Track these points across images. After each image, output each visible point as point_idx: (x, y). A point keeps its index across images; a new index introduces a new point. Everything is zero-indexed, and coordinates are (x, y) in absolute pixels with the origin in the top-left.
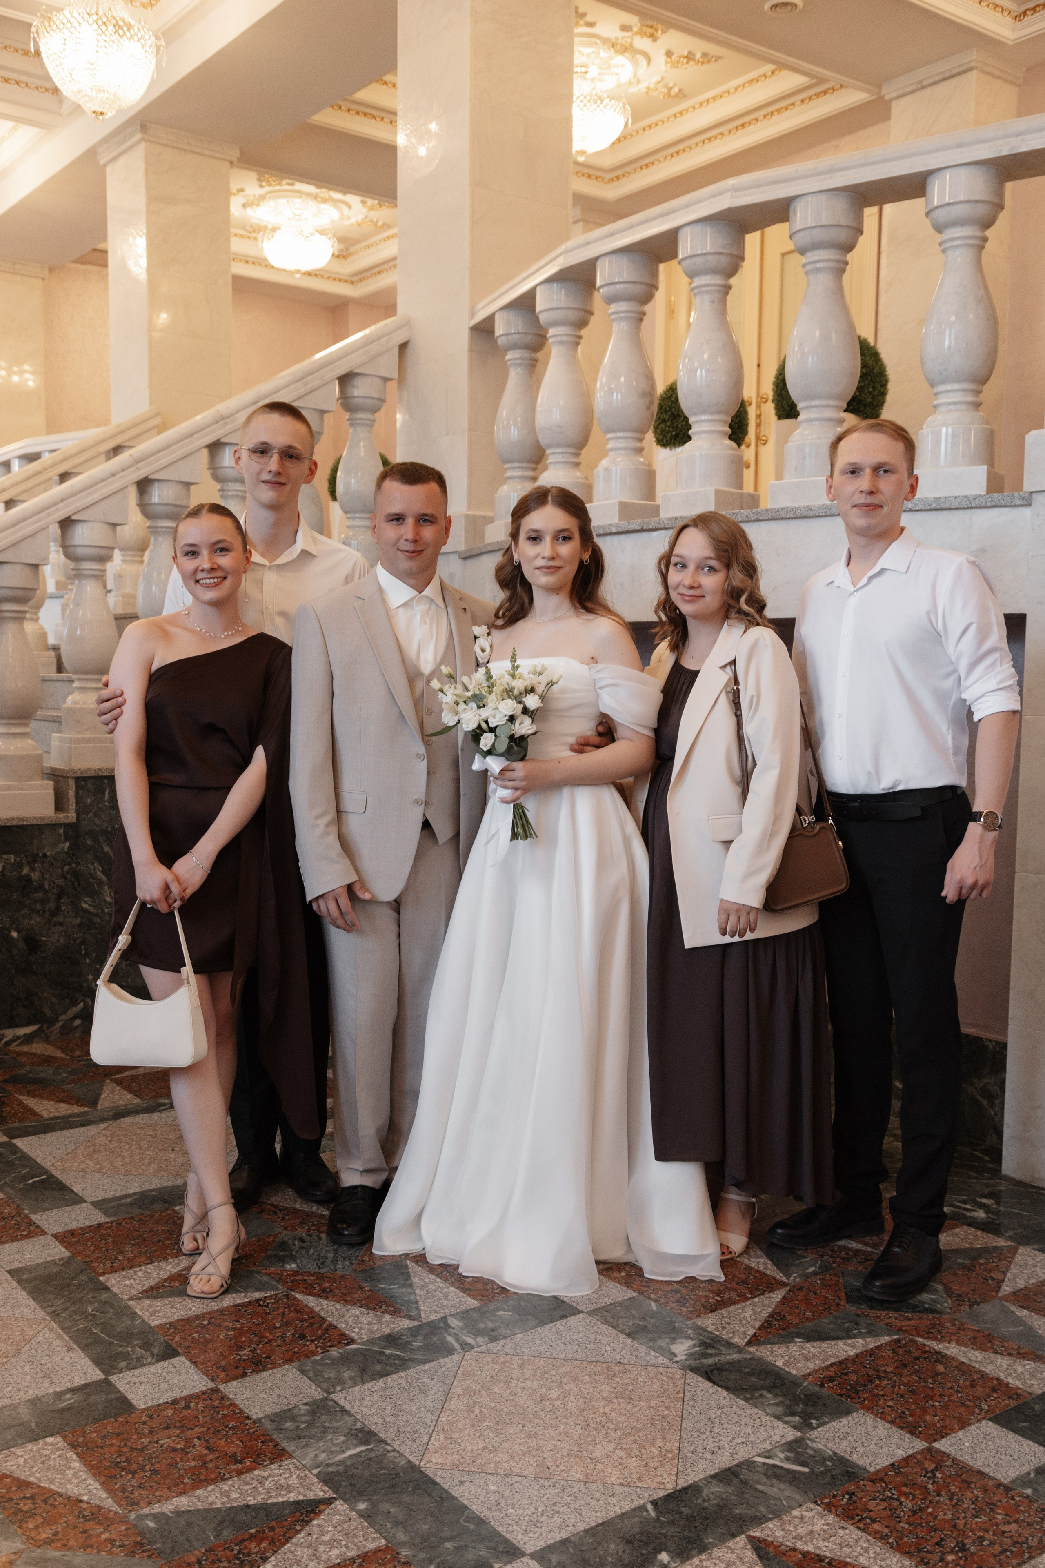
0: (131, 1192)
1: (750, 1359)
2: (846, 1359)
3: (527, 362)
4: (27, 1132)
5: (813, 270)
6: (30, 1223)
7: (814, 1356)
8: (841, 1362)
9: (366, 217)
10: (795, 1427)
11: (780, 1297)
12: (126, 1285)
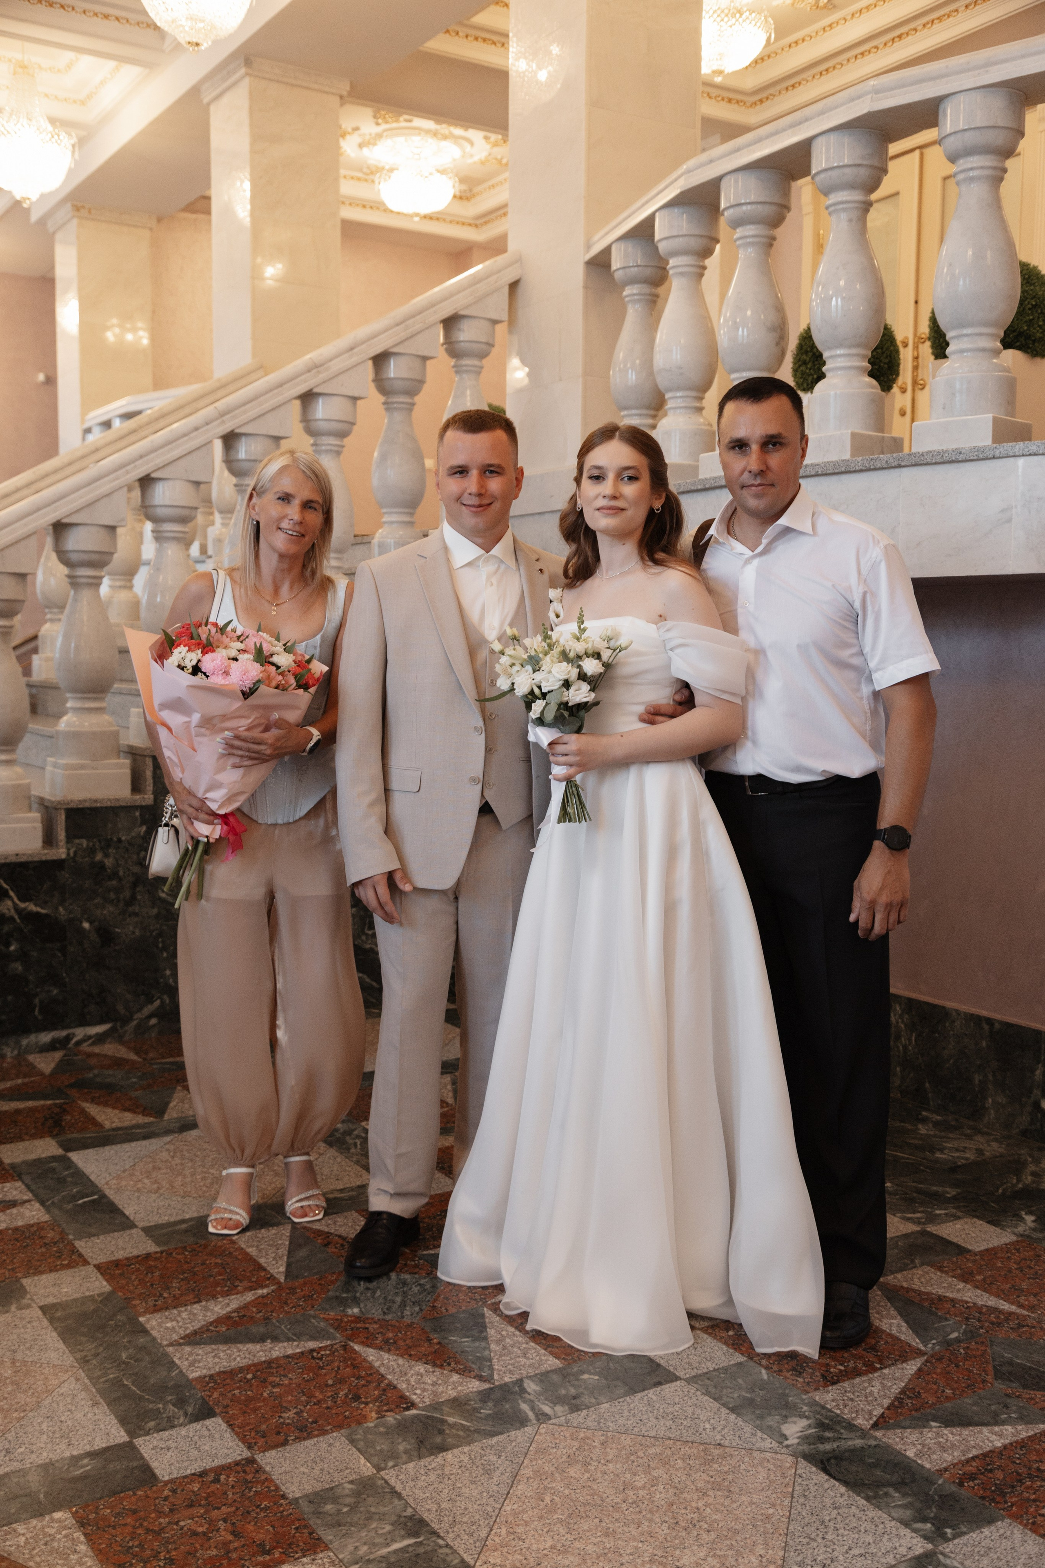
0: (188, 1216)
1: (875, 1446)
2: (991, 1451)
3: (647, 297)
4: (84, 1145)
5: (965, 180)
6: (74, 1250)
7: (953, 1446)
8: (985, 1455)
9: (490, 154)
10: (925, 1537)
11: (915, 1368)
12: (167, 1328)
